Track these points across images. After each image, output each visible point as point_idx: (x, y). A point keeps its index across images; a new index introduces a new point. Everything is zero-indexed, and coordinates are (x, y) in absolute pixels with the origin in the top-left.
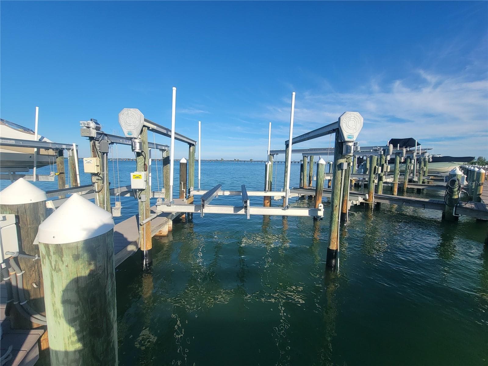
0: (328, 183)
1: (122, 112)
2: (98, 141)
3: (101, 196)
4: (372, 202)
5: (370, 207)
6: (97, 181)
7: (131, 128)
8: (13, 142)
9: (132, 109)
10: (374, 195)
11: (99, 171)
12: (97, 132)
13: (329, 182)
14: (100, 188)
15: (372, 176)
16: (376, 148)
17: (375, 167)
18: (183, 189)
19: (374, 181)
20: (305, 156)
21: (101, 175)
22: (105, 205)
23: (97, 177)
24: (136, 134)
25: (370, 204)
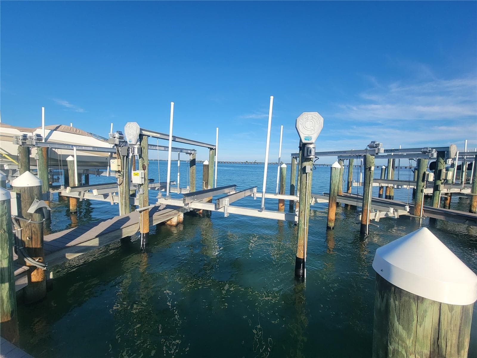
0: (379, 191)
1: (126, 126)
2: (120, 147)
3: (122, 188)
4: (420, 216)
5: (417, 222)
6: (119, 177)
7: (131, 137)
8: (91, 149)
9: (132, 123)
10: (424, 207)
11: (120, 169)
12: (119, 141)
13: (380, 189)
14: (121, 182)
15: (419, 184)
16: (425, 150)
17: (424, 173)
18: (205, 187)
19: (422, 191)
20: (341, 160)
21: (122, 173)
22: (124, 196)
23: (119, 174)
24: (134, 141)
25: (417, 219)
